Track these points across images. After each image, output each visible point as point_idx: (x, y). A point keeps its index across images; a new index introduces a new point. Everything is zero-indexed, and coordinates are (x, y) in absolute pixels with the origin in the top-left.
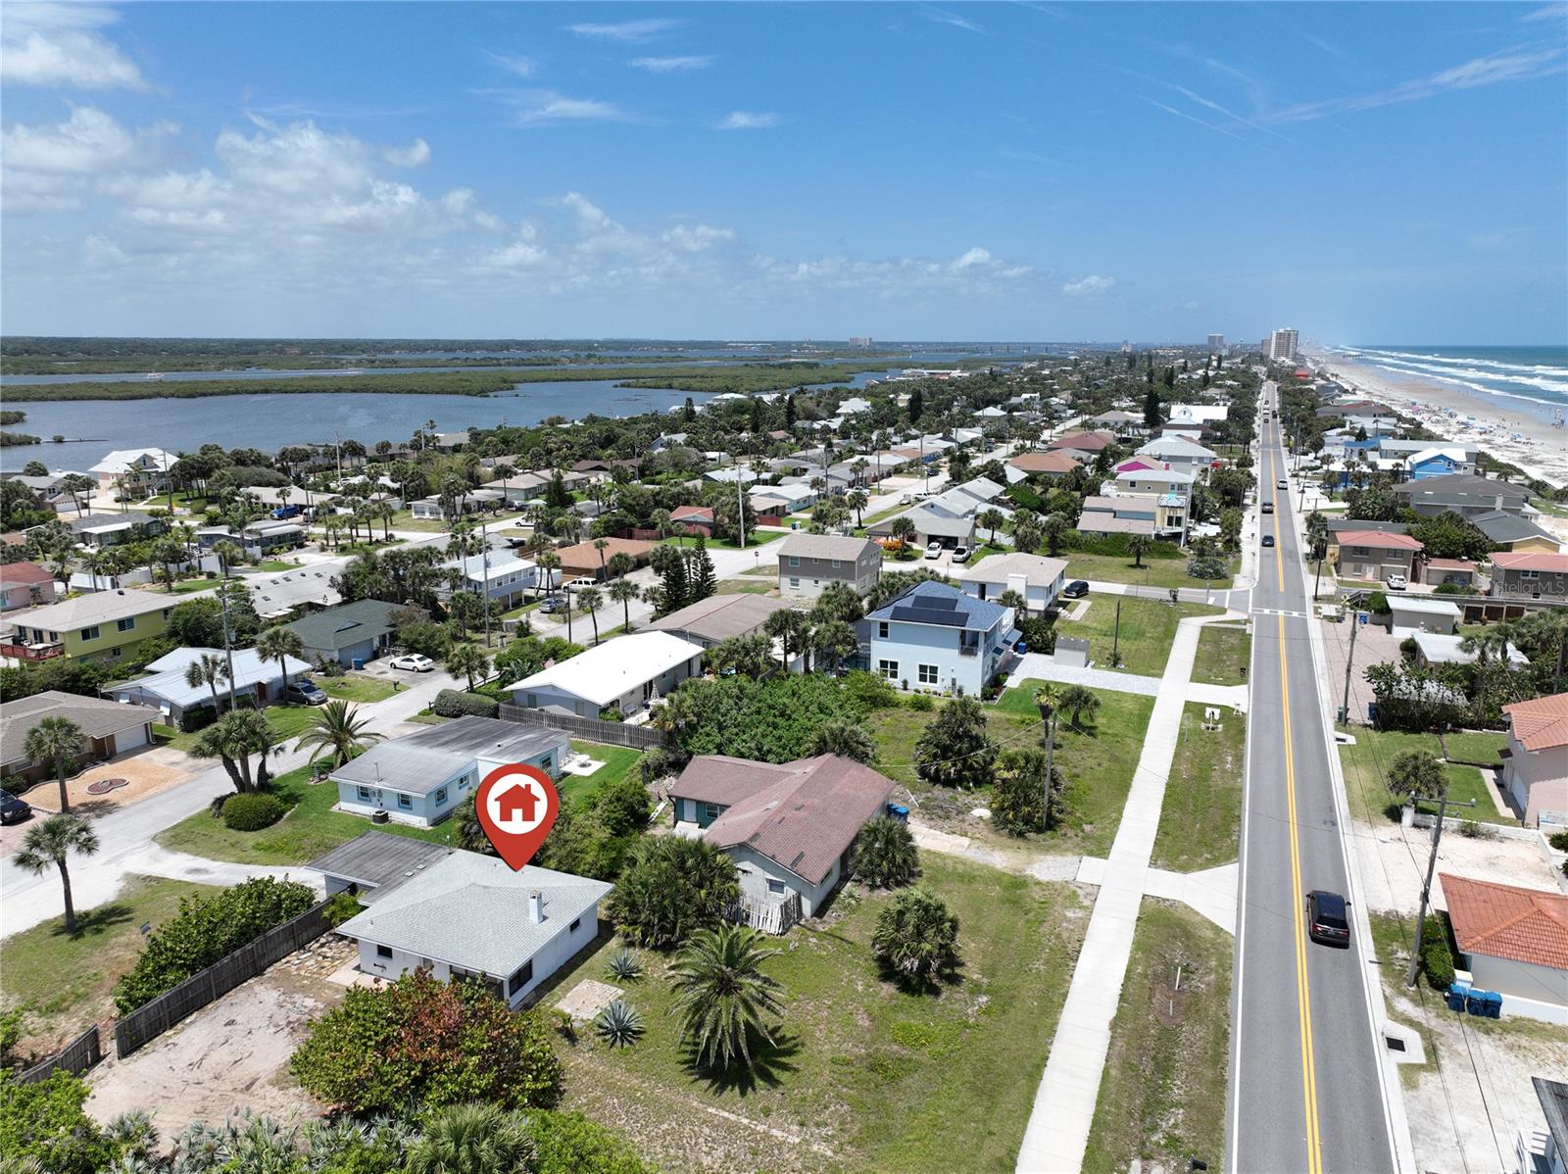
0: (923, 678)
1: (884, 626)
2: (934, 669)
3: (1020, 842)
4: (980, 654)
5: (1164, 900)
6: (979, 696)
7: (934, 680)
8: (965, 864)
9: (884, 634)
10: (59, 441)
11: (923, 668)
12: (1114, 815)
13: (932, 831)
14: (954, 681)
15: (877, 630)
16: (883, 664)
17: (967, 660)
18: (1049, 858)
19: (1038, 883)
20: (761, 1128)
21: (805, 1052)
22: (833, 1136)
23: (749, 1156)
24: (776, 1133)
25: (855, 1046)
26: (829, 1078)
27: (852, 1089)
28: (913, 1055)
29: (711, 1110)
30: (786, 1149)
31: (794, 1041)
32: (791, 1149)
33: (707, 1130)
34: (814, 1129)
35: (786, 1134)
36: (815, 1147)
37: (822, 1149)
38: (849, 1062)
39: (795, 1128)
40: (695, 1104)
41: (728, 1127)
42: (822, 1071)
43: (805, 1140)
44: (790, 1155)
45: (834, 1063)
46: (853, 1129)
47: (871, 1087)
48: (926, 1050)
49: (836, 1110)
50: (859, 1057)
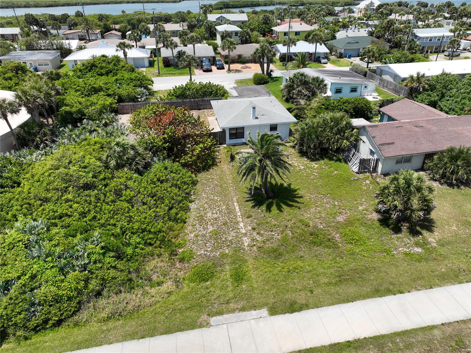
20: (240, 219)
21: (296, 211)
22: (257, 241)
23: (222, 224)
24: (242, 225)
25: (321, 223)
26: (290, 224)
27: (293, 234)
28: (341, 243)
29: (236, 204)
30: (235, 231)
31: (298, 205)
32: (237, 232)
33: (224, 207)
34: (255, 234)
35: (243, 227)
36: (245, 239)
37: (246, 241)
38: (307, 225)
39: (250, 228)
40: (235, 199)
41: (231, 211)
42: (291, 220)
43: (246, 234)
44: (233, 234)
45: (301, 221)
46: (268, 245)
47: (301, 239)
48: (350, 246)
49: (274, 235)
50: (315, 227)
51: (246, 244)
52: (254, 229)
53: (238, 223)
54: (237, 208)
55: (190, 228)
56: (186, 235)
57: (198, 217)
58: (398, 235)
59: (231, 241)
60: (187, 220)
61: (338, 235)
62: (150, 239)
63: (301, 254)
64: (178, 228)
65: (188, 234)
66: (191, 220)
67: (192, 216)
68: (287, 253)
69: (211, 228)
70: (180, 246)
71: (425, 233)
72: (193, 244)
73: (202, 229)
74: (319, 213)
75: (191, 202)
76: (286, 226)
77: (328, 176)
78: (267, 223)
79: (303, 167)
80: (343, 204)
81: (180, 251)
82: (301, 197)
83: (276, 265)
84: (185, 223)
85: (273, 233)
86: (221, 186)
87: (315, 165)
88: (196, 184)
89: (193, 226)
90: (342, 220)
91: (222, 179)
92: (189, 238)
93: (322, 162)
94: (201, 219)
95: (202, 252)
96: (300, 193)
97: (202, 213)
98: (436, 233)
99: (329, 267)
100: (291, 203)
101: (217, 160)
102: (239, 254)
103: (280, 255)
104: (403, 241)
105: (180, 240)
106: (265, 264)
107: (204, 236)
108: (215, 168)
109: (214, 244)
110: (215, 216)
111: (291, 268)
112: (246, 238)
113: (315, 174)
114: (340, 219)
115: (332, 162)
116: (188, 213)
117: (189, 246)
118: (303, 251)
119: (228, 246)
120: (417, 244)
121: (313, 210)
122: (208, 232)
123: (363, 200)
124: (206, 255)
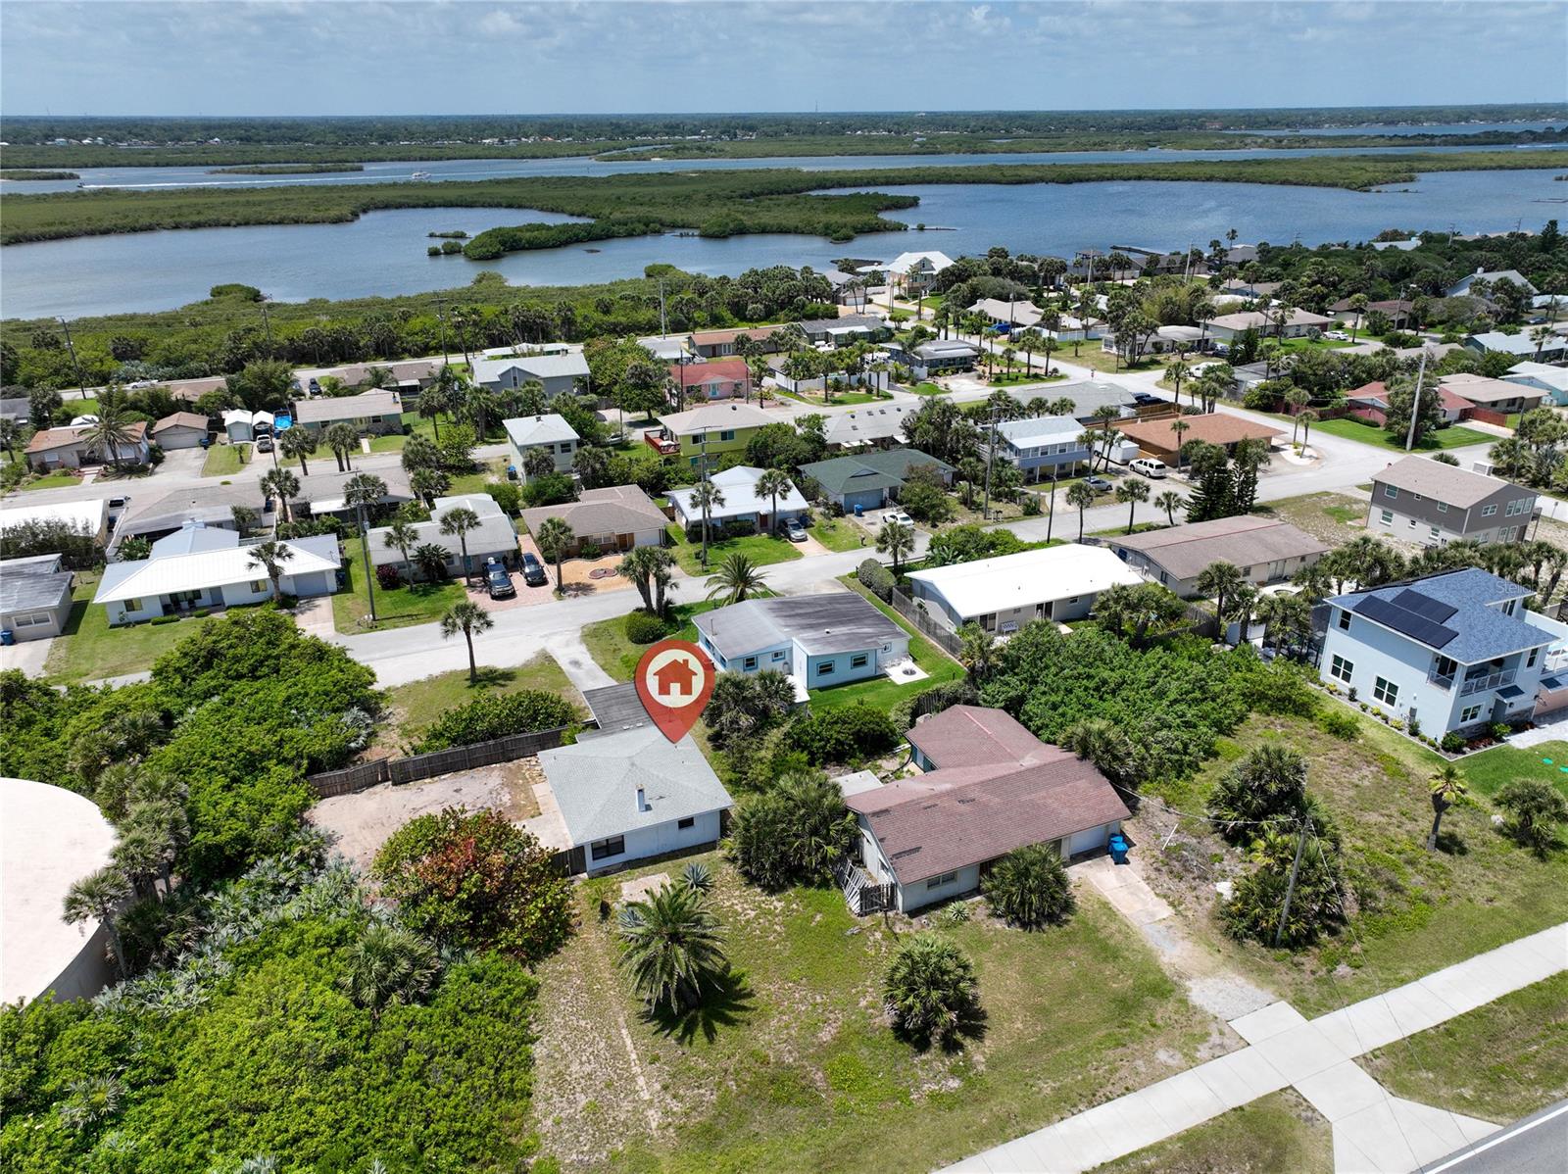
0: (1378, 694)
1: (1346, 615)
2: (1393, 688)
3: (1229, 946)
4: (1454, 689)
5: (1310, 1108)
6: (1440, 740)
7: (1391, 700)
8: (1127, 937)
9: (1344, 625)
10: (921, 228)
11: (1381, 682)
12: (1409, 972)
13: (1143, 884)
14: (1413, 712)
15: (1337, 618)
16: (1337, 660)
17: (1437, 691)
18: (1241, 980)
19: (1183, 1002)
20: (636, 1070)
21: (743, 1031)
22: (674, 1114)
23: (603, 1085)
24: (641, 1081)
25: (790, 1052)
26: (732, 1066)
27: (738, 1086)
28: (824, 1091)
29: (624, 1032)
30: (630, 1098)
31: (748, 1015)
32: (634, 1101)
33: (602, 1044)
34: (668, 1097)
35: (645, 1087)
36: (650, 1112)
37: (654, 1118)
38: (765, 1062)
39: (658, 1086)
40: (621, 1020)
41: (618, 1053)
42: (733, 1055)
43: (651, 1101)
44: (627, 1106)
45: (752, 1054)
46: (695, 1119)
47: (754, 1094)
48: (840, 1095)
49: (703, 1095)
50: (779, 1064)
51: (654, 1125)
52: (665, 1088)
53: (633, 1079)
54: (628, 1041)
55: (541, 1106)
56: (536, 1124)
57: (552, 1077)
58: (924, 1057)
59: (624, 1124)
60: (533, 1088)
61: (820, 1074)
62: (472, 1149)
63: (755, 1128)
64: (519, 1111)
65: (540, 1122)
66: (542, 1086)
67: (541, 1076)
68: (730, 1130)
69: (583, 1100)
70: (529, 1151)
71: (968, 1043)
72: (554, 1141)
73: (565, 1105)
74: (787, 1028)
75: (533, 1041)
76: (726, 1071)
77: (804, 930)
78: (690, 1069)
79: (753, 914)
80: (831, 998)
81: (532, 1161)
82: (750, 995)
83: (711, 1161)
84: (530, 1095)
85: (702, 1091)
86: (589, 990)
87: (776, 903)
88: (536, 994)
89: (547, 1100)
90: (829, 1038)
91: (588, 970)
92: (545, 1130)
93: (791, 892)
94: (560, 1080)
95: (574, 1156)
96: (748, 983)
97: (561, 1067)
98: (987, 1042)
99: (802, 1149)
100: (732, 1014)
101: (573, 921)
102: (643, 1148)
103: (718, 1137)
104: (931, 1069)
105: (526, 1139)
106: (693, 1161)
107: (571, 1120)
108: (570, 942)
109: (594, 1135)
110: (588, 1068)
111: (738, 1163)
112: (652, 1112)
113: (777, 928)
114: (826, 1035)
115: (812, 890)
116: (532, 1072)
117: (547, 1147)
118: (759, 1122)
119: (621, 1135)
120: (954, 1072)
121: (774, 1023)
122: (580, 1108)
123: (868, 983)
124: (581, 1161)
